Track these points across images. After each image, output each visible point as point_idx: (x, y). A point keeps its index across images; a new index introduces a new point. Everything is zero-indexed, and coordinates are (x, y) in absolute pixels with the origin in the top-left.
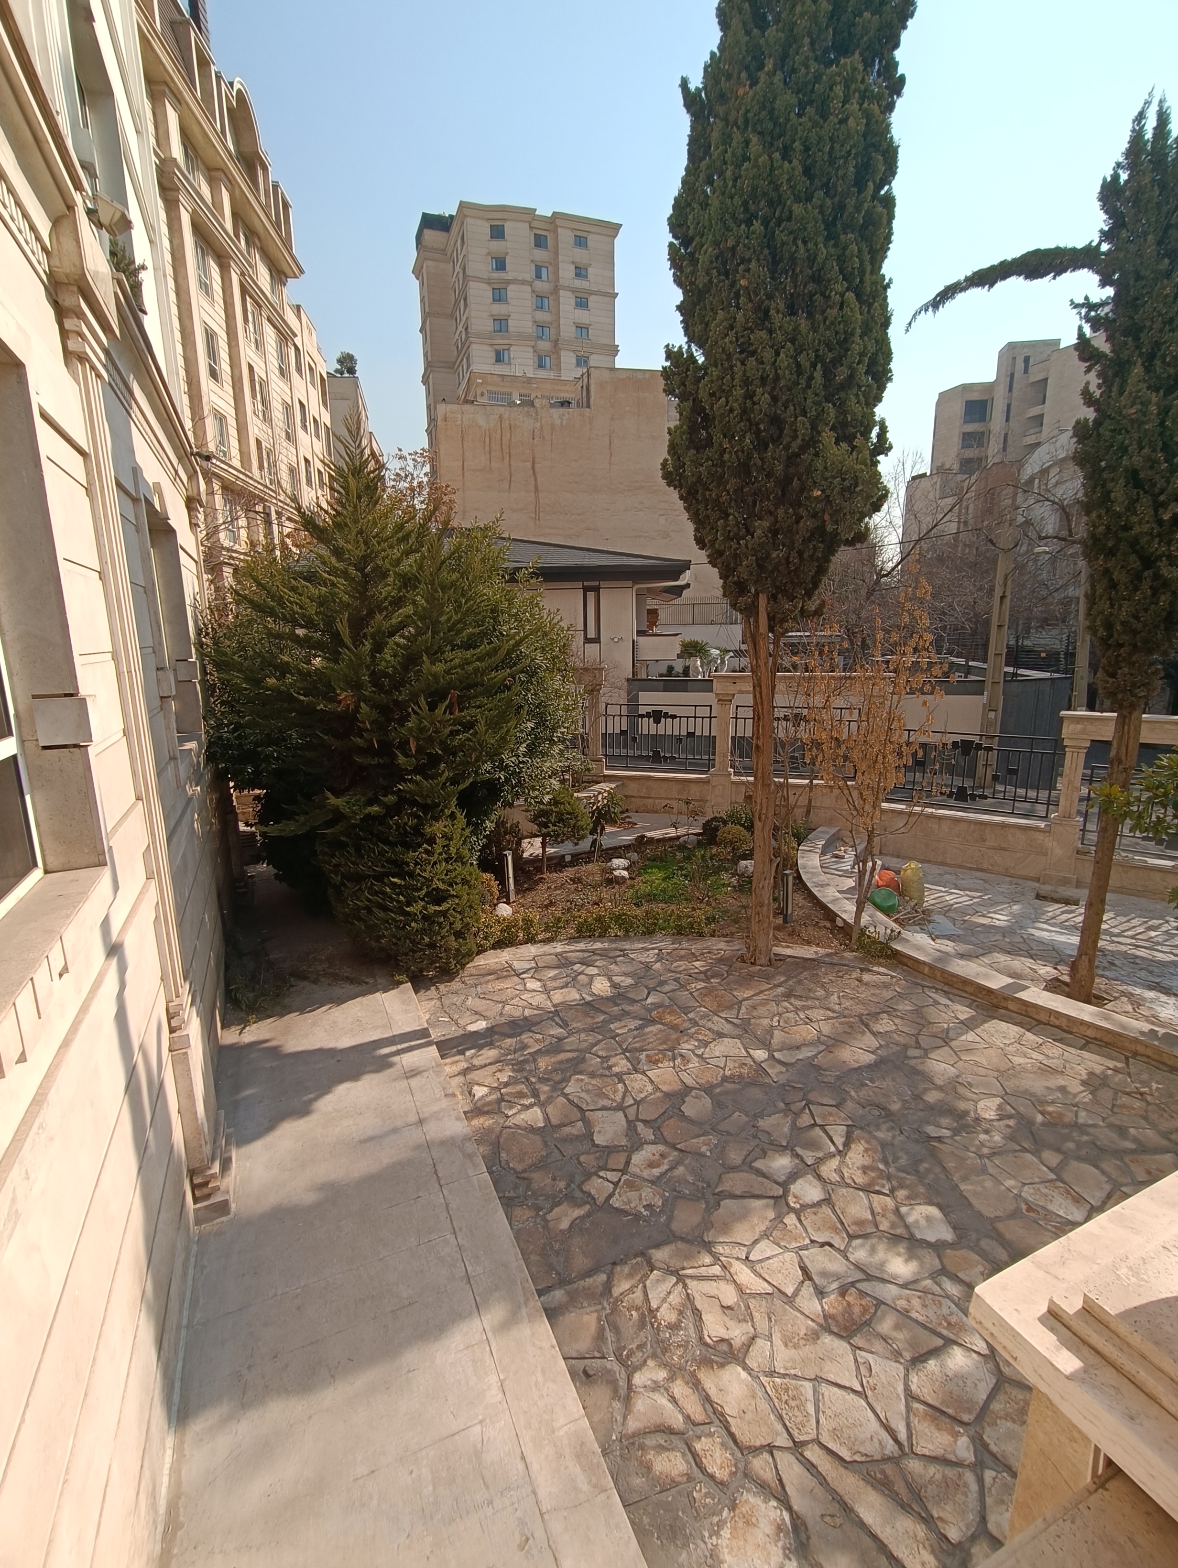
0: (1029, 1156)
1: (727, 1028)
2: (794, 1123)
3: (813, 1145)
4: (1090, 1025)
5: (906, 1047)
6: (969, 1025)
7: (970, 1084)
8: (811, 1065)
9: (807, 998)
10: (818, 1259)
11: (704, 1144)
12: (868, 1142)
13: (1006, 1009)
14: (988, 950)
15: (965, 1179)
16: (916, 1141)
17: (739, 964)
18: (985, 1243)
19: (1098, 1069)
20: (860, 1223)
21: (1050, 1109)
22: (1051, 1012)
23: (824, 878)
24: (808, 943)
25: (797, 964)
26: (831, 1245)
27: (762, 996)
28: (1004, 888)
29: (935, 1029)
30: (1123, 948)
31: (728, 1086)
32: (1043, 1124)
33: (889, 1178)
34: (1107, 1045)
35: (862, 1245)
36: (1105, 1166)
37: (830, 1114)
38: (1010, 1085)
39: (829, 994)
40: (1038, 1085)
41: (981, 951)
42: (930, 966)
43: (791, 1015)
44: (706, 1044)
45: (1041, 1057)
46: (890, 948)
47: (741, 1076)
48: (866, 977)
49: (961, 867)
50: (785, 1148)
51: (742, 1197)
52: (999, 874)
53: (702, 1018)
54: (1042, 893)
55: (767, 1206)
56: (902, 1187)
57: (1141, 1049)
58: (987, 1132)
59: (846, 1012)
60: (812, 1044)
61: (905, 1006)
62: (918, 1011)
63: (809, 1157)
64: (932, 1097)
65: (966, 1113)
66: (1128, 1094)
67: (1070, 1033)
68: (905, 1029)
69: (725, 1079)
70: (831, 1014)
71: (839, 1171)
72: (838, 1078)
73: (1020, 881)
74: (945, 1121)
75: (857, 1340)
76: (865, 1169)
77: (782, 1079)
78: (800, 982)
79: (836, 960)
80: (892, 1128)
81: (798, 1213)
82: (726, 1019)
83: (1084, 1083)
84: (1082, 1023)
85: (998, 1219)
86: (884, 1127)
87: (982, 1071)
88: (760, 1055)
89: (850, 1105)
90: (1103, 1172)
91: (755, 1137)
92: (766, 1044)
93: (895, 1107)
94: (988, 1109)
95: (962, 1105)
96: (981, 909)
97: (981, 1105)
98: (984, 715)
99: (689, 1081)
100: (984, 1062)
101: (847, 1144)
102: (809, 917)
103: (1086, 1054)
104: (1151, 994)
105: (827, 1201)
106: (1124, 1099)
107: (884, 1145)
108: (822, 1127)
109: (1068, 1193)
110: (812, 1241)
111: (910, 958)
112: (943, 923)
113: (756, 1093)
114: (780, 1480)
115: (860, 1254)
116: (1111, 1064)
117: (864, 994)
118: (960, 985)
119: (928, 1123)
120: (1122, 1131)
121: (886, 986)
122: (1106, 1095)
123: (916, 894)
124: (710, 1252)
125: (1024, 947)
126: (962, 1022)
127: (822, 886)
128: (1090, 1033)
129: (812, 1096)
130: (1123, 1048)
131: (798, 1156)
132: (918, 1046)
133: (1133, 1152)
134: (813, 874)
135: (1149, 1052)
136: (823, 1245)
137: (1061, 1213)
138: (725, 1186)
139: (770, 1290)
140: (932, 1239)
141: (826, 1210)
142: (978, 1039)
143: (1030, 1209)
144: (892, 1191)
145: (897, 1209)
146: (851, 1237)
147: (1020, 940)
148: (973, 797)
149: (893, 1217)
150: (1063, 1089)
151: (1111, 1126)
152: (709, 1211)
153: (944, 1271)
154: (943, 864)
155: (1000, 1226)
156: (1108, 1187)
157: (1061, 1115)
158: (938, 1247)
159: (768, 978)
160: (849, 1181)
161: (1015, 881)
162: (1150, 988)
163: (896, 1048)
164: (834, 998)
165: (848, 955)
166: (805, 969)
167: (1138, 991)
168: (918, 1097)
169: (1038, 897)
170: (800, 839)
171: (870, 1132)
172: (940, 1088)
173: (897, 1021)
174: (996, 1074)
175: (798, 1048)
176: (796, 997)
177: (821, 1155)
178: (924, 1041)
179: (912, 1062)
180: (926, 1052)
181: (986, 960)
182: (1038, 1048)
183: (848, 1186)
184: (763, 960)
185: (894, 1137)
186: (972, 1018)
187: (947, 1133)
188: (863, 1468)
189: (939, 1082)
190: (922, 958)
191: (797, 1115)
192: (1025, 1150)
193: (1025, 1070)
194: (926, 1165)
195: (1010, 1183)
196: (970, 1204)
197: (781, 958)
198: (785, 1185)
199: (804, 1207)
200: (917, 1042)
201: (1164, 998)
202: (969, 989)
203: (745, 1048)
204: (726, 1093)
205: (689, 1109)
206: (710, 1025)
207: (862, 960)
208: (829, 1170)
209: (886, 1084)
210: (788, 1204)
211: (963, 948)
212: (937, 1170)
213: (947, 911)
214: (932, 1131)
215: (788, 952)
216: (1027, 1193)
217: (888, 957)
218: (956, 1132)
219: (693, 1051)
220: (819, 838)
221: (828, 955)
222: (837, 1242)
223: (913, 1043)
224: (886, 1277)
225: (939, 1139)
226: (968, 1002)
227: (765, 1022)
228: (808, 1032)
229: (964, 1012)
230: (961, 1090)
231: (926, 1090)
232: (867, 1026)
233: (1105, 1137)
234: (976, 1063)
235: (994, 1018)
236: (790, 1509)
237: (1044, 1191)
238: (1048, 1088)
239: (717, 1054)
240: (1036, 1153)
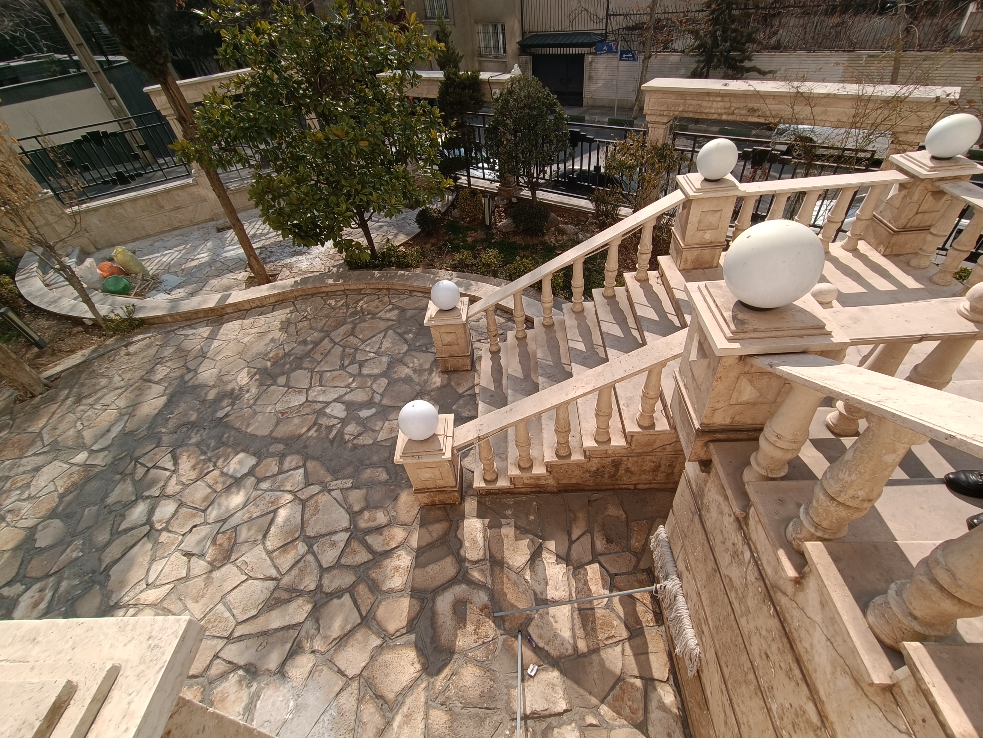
0: (272, 388)
1: (39, 460)
2: (133, 481)
3: (153, 483)
4: (269, 296)
5: (182, 376)
6: (212, 337)
7: (228, 372)
8: (125, 435)
9: (95, 392)
10: (190, 543)
11: (72, 553)
12: (187, 451)
13: (227, 314)
14: (205, 282)
15: (248, 426)
16: (215, 427)
17: (19, 406)
18: (271, 449)
19: (283, 318)
20: (205, 499)
21: (271, 355)
22: (249, 301)
23: (55, 294)
24: (73, 351)
25: (72, 373)
26: (195, 526)
27: (56, 416)
28: (196, 234)
29: (194, 353)
30: (273, 240)
31: (67, 499)
32: (272, 365)
33: (209, 460)
34: (283, 301)
35: (212, 509)
36: (305, 365)
37: (155, 455)
38: (248, 357)
39: (111, 378)
40: (260, 347)
41: (202, 284)
42: (171, 316)
43: (90, 413)
44: (28, 485)
45: (256, 330)
46: (135, 319)
47: (74, 484)
48: (132, 349)
49: (162, 232)
50: (137, 499)
51: (123, 556)
52: (188, 226)
53: (10, 469)
54: (220, 227)
55: (144, 544)
56: (218, 458)
57: (296, 294)
58: (248, 391)
59: (131, 382)
60: (117, 420)
61: (168, 351)
62: (179, 349)
63: (155, 491)
64: (212, 395)
65: (233, 390)
66: (301, 321)
67: (264, 306)
68: (176, 366)
69: (62, 496)
70: (120, 391)
71: (180, 482)
72: (149, 428)
73: (204, 225)
74: (225, 403)
75: (233, 558)
76: (194, 468)
77: (109, 459)
78: (83, 385)
79: (102, 351)
80: (198, 431)
81: (166, 529)
82: (34, 454)
83: (280, 329)
84: (265, 297)
85: (272, 431)
86: (193, 435)
87: (231, 359)
88: (81, 457)
89: (165, 439)
90: (305, 369)
91: (110, 513)
92: (80, 447)
93: (194, 417)
94: (243, 378)
95: (229, 387)
96: (189, 256)
97: (239, 379)
98: (110, 106)
99: (29, 523)
100: (230, 353)
101: (176, 464)
102: (60, 332)
103: (275, 313)
104: (294, 259)
105: (181, 504)
106: (300, 325)
107: (198, 445)
108: (155, 467)
109: (295, 391)
110: (183, 535)
111: (153, 318)
112: (170, 279)
113: (95, 484)
114: (229, 662)
115: (213, 514)
116: (288, 310)
117: (137, 361)
118: (194, 316)
119: (216, 411)
120: (304, 342)
121: (149, 346)
122: (292, 329)
123: (138, 269)
124: (121, 607)
125: (225, 267)
126: (207, 338)
127: (55, 302)
128: (272, 300)
129: (136, 454)
130: (289, 298)
131: (147, 497)
132: (189, 370)
133: (313, 348)
134: (42, 296)
135: (300, 293)
136: (191, 531)
137: (296, 404)
138: (107, 559)
139: (172, 585)
140: (246, 470)
141: (184, 510)
142: (221, 342)
143: (283, 414)
144: (215, 465)
145: (222, 472)
146: (204, 511)
147: (220, 264)
148: (133, 178)
149: (222, 479)
150: (273, 340)
151: (299, 343)
152: (103, 586)
153: (260, 480)
154: (148, 236)
155: (274, 434)
156: (309, 374)
157: (277, 354)
158: (251, 472)
159: (53, 399)
160: (189, 482)
161: (200, 226)
162: (293, 256)
163: (176, 382)
164: (117, 378)
165: (109, 341)
166: (81, 372)
167: (288, 261)
168: (203, 402)
169: (219, 230)
170: (11, 272)
171: (186, 445)
172: (214, 386)
173: (169, 364)
174: (238, 356)
175: (108, 431)
176: (85, 397)
177: (162, 483)
178: (191, 365)
179: (190, 383)
180: (195, 370)
181: (207, 288)
182: (253, 326)
183: (189, 485)
184: (39, 389)
185: (201, 436)
186: (212, 332)
187: (229, 408)
188: (265, 608)
189: (211, 383)
190: (160, 313)
191: (132, 474)
192: (269, 386)
193: (252, 343)
194: (226, 436)
195: (269, 409)
196: (257, 436)
197: (57, 377)
198: (149, 522)
199: (168, 522)
200: (188, 368)
201: (300, 258)
202: (201, 315)
203: (66, 462)
204: (70, 504)
205: (42, 541)
206: (22, 469)
207: (122, 339)
208: (172, 487)
209: (182, 407)
210: (157, 530)
211: (190, 288)
212: (233, 432)
213: (168, 269)
214: (220, 414)
215: (59, 369)
216: (279, 407)
217: (138, 326)
218: (233, 404)
219: (19, 500)
220: (28, 263)
221: (93, 351)
222: (198, 521)
223: (185, 371)
224: (233, 512)
225: (226, 415)
226: (205, 323)
227: (71, 432)
228: (112, 413)
229: (204, 331)
230: (225, 378)
231: (206, 394)
232: (150, 381)
233: (300, 350)
234: (226, 357)
235: (223, 324)
236: (240, 667)
237: (285, 399)
238: (266, 345)
239: (43, 484)
240: (275, 383)
